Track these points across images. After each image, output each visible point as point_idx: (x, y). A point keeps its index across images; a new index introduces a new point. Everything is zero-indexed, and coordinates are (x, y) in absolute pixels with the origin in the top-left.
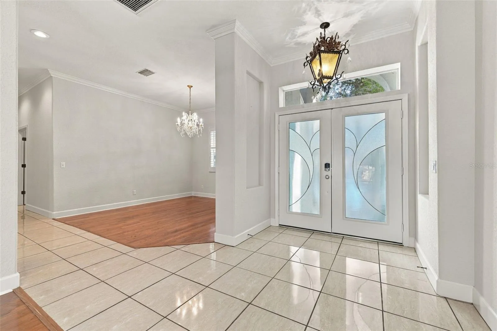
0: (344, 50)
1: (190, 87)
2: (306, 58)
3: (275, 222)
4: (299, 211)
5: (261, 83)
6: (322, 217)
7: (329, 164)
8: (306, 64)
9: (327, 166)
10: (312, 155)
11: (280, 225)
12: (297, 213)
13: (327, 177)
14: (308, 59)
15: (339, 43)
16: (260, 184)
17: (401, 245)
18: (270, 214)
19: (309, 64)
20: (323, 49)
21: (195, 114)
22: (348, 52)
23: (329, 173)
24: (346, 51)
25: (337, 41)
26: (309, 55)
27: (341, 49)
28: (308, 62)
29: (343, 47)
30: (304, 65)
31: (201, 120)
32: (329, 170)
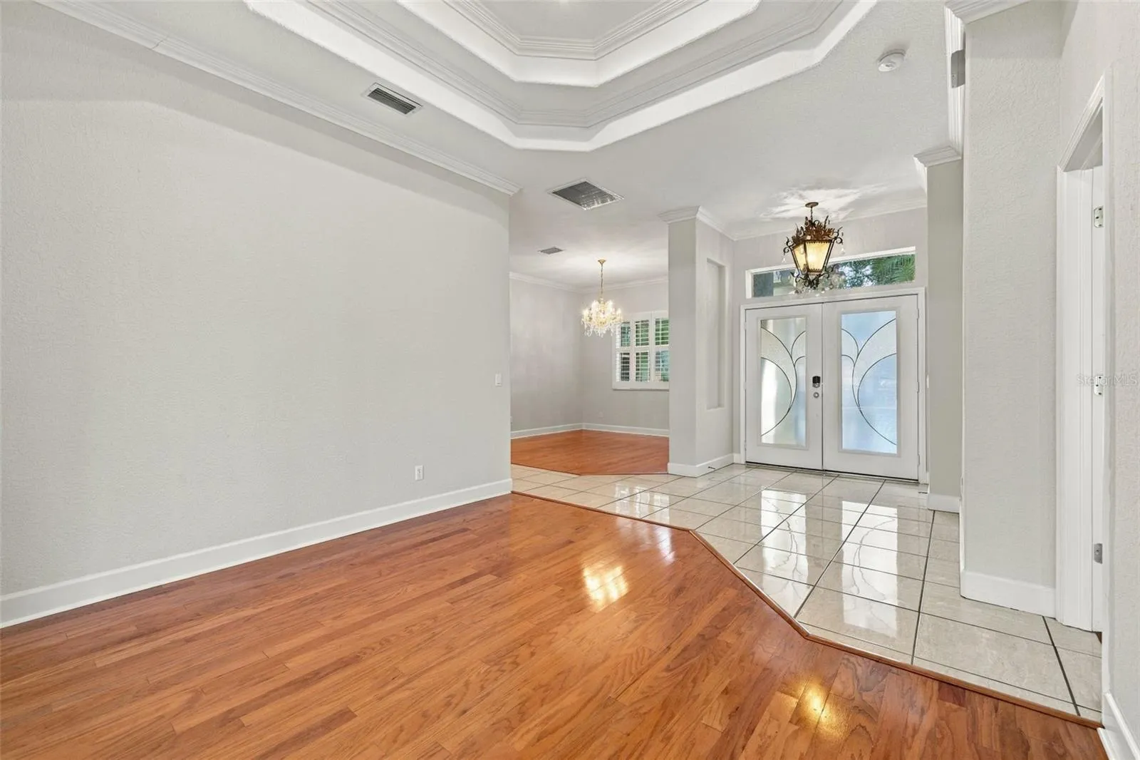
0: (836, 238)
1: (602, 262)
2: (787, 243)
3: (739, 458)
4: (771, 442)
5: (721, 269)
6: (808, 450)
7: (819, 378)
8: (786, 250)
9: (816, 380)
10: (794, 366)
11: (747, 462)
12: (767, 445)
13: (816, 395)
14: (790, 244)
15: (830, 231)
16: (719, 405)
17: (916, 482)
18: (732, 447)
19: (791, 250)
20: (809, 238)
21: (610, 303)
22: (841, 242)
23: (819, 390)
24: (839, 240)
25: (828, 227)
26: (791, 239)
27: (833, 237)
28: (789, 247)
29: (835, 235)
30: (784, 251)
31: (619, 311)
32: (819, 386)
